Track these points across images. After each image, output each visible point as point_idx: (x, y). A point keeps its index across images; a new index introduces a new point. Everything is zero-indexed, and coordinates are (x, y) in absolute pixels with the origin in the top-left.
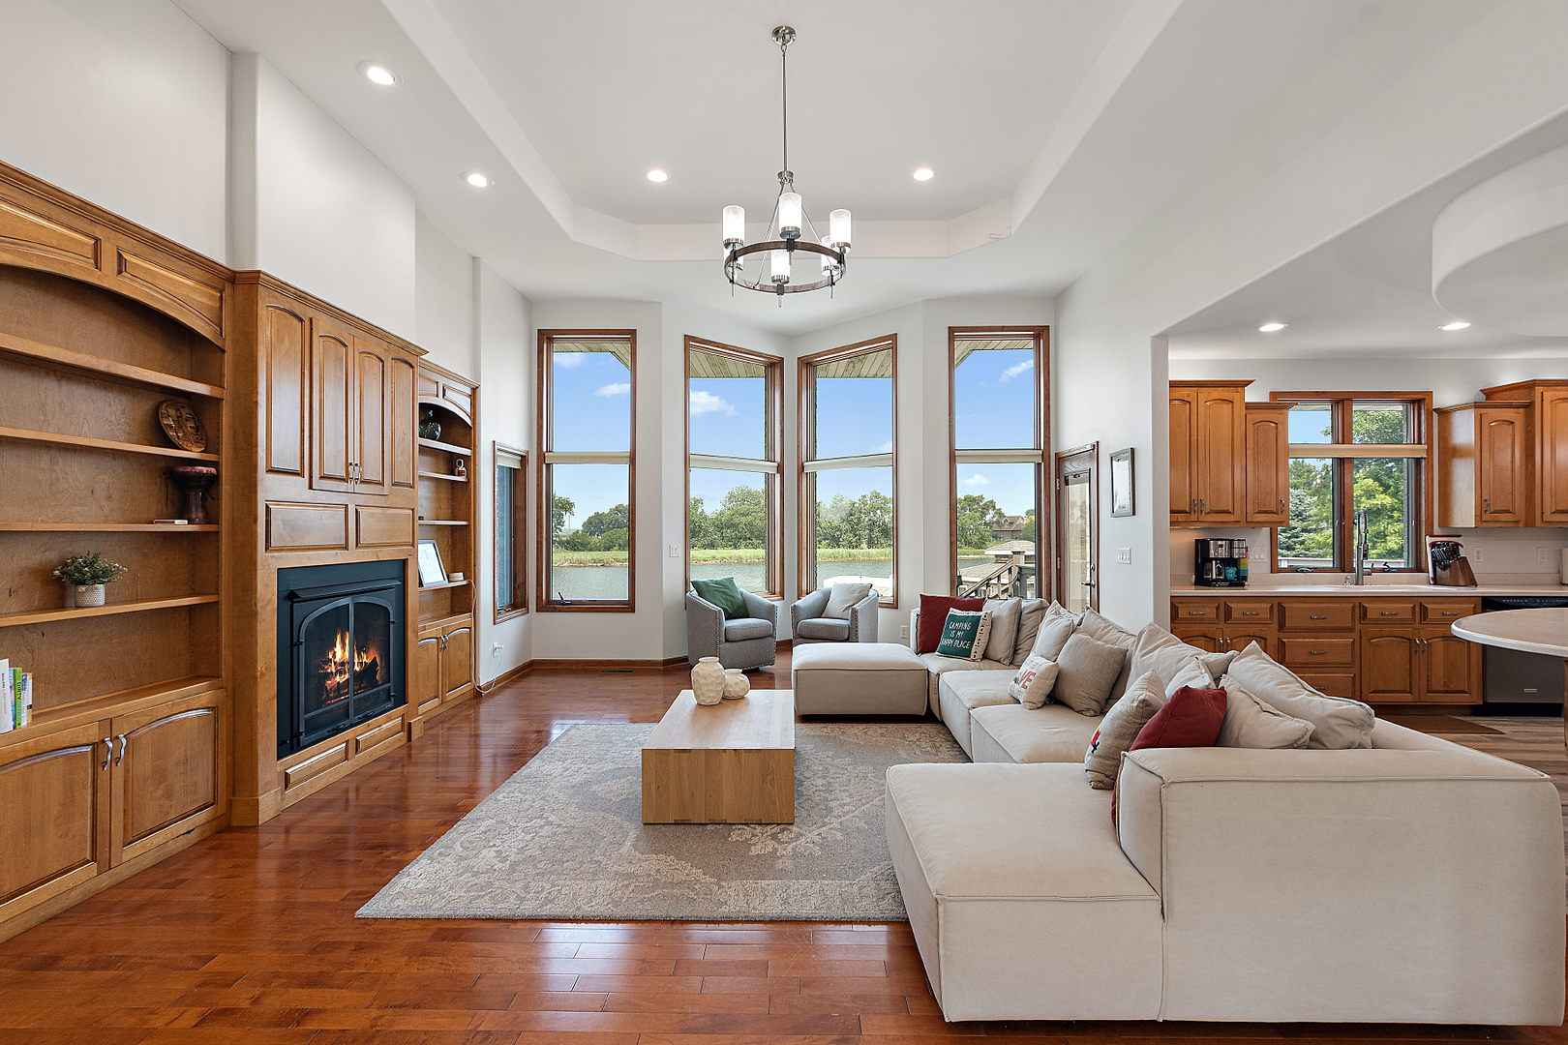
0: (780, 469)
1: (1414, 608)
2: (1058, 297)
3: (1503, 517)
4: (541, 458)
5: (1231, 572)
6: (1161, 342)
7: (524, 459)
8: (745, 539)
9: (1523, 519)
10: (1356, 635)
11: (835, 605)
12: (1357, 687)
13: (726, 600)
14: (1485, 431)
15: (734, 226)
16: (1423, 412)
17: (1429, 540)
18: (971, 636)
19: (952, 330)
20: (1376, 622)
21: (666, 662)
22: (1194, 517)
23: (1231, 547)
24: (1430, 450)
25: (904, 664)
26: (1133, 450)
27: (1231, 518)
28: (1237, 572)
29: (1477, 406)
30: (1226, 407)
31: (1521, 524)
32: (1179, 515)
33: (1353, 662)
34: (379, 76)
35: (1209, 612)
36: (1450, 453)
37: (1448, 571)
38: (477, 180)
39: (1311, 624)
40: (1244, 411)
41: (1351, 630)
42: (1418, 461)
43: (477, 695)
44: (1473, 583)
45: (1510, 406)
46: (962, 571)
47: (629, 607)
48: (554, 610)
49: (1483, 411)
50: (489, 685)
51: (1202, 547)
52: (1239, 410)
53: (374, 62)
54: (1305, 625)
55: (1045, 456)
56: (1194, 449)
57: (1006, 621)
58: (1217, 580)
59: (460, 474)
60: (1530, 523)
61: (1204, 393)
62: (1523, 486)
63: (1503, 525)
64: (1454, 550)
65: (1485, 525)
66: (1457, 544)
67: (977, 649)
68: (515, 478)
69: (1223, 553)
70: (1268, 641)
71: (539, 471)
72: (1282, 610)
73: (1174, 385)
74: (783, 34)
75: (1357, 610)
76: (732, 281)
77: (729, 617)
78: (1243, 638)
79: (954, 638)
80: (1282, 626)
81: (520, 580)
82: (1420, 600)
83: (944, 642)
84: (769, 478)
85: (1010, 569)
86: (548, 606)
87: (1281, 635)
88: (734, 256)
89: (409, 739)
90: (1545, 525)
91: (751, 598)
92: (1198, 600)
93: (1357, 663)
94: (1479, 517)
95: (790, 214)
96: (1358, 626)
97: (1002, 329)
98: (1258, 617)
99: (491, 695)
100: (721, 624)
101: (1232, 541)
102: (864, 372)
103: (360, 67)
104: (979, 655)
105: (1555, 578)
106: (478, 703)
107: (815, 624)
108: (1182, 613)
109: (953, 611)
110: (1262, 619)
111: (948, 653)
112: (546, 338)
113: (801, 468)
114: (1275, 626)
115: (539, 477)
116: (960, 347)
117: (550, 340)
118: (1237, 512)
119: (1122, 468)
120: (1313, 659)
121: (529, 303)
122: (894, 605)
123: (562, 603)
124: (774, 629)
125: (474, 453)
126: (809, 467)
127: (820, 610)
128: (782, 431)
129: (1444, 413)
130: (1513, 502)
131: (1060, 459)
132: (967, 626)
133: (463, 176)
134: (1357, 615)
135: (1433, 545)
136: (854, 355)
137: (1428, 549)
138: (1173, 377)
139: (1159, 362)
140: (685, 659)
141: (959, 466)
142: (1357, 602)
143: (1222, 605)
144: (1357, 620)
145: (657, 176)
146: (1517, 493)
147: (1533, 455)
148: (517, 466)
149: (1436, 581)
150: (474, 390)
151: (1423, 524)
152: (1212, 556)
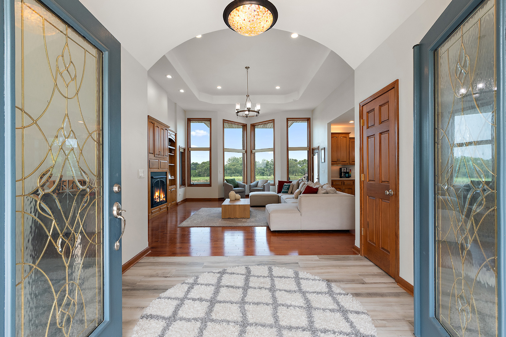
0: (246, 152)
2: (313, 111)
4: (188, 149)
5: (347, 175)
6: (329, 125)
7: (184, 150)
8: (234, 173)
11: (260, 184)
13: (233, 184)
15: (238, 107)
18: (288, 189)
19: (287, 119)
21: (219, 199)
22: (338, 163)
23: (347, 169)
25: (274, 195)
26: (324, 148)
27: (346, 163)
28: (349, 175)
30: (345, 138)
32: (334, 162)
34: (169, 77)
35: (340, 183)
38: (182, 91)
40: (349, 139)
43: (177, 204)
46: (290, 176)
47: (210, 185)
48: (192, 186)
50: (179, 202)
51: (341, 169)
52: (348, 139)
53: (168, 75)
55: (310, 149)
56: (338, 148)
57: (296, 185)
58: (343, 177)
59: (173, 153)
61: (340, 135)
67: (290, 191)
68: (182, 154)
69: (345, 171)
71: (188, 152)
73: (332, 133)
74: (247, 68)
76: (237, 116)
77: (234, 188)
79: (285, 189)
81: (184, 179)
83: (283, 190)
84: (243, 154)
85: (305, 177)
86: (190, 185)
88: (238, 112)
89: (168, 210)
91: (239, 183)
95: (249, 105)
97: (299, 118)
99: (180, 204)
100: (232, 189)
102: (267, 127)
103: (166, 75)
104: (290, 192)
106: (177, 206)
107: (255, 189)
108: (334, 183)
109: (285, 184)
111: (283, 193)
112: (189, 120)
113: (251, 152)
115: (188, 154)
116: (290, 122)
117: (190, 121)
118: (347, 162)
119: (323, 151)
121: (185, 111)
122: (274, 185)
123: (193, 184)
124: (245, 190)
125: (176, 148)
126: (253, 151)
127: (256, 186)
128: (247, 142)
131: (313, 150)
132: (288, 187)
133: (179, 90)
136: (264, 124)
138: (332, 131)
139: (329, 129)
140: (224, 198)
141: (289, 151)
143: (343, 181)
145: (219, 87)
148: (183, 151)
150: (176, 134)
152: (342, 171)
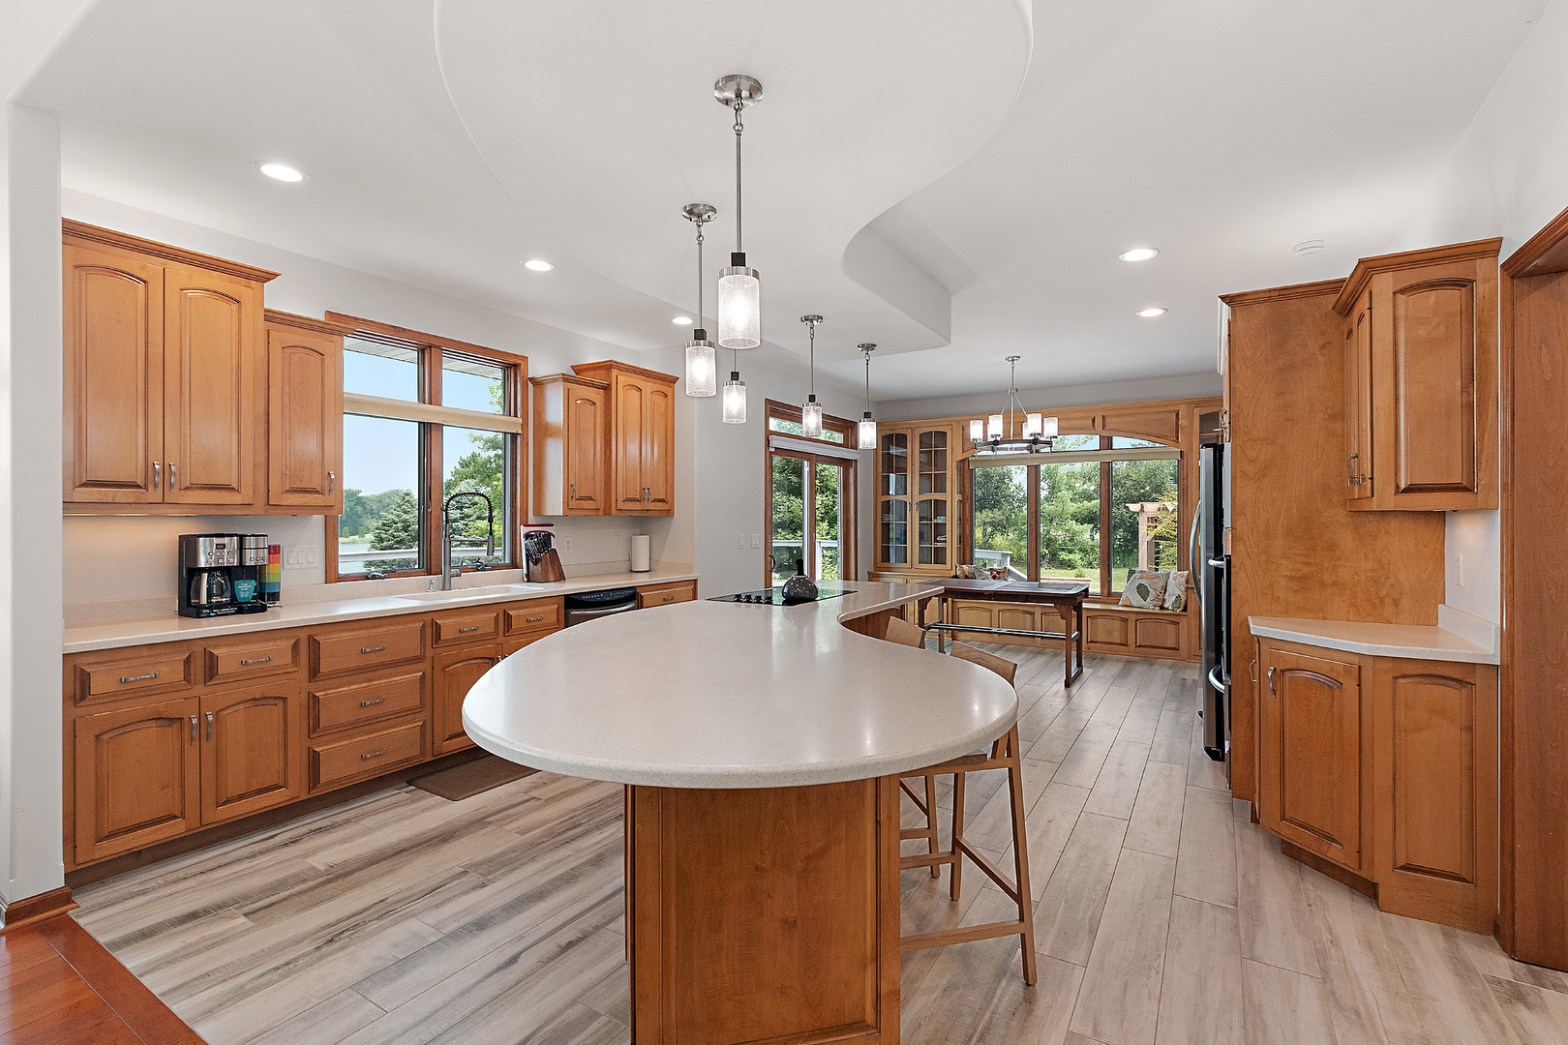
1: (497, 618)
3: (587, 504)
5: (245, 589)
9: (602, 507)
10: (426, 666)
12: (428, 736)
14: (572, 409)
16: (518, 379)
17: (523, 530)
20: (454, 642)
22: (154, 495)
24: (525, 425)
27: (237, 498)
28: (258, 588)
29: (566, 379)
30: (226, 309)
31: (601, 512)
33: (422, 704)
35: (170, 670)
36: (543, 431)
37: (539, 565)
39: (363, 661)
40: (263, 324)
41: (419, 659)
42: (514, 436)
44: (561, 577)
45: (593, 386)
49: (570, 385)
51: (186, 548)
52: (253, 321)
54: (353, 664)
56: (156, 370)
58: (211, 606)
60: (607, 512)
61: (179, 272)
62: (603, 472)
63: (587, 513)
64: (545, 541)
65: (574, 513)
66: (549, 535)
70: (290, 702)
72: (314, 645)
75: (428, 630)
78: (241, 706)
80: (314, 672)
82: (504, 607)
87: (312, 687)
90: (619, 513)
92: (145, 652)
93: (428, 703)
94: (566, 503)
96: (429, 652)
98: (271, 664)
101: (242, 538)
105: (625, 566)
110: (278, 667)
114: (303, 674)
118: (249, 488)
120: (365, 714)
129: (538, 384)
130: (595, 489)
134: (429, 637)
135: (528, 536)
137: (523, 539)
142: (428, 618)
143: (199, 655)
144: (428, 642)
146: (598, 479)
147: (610, 440)
149: (529, 578)
151: (519, 511)
152: (202, 563)
